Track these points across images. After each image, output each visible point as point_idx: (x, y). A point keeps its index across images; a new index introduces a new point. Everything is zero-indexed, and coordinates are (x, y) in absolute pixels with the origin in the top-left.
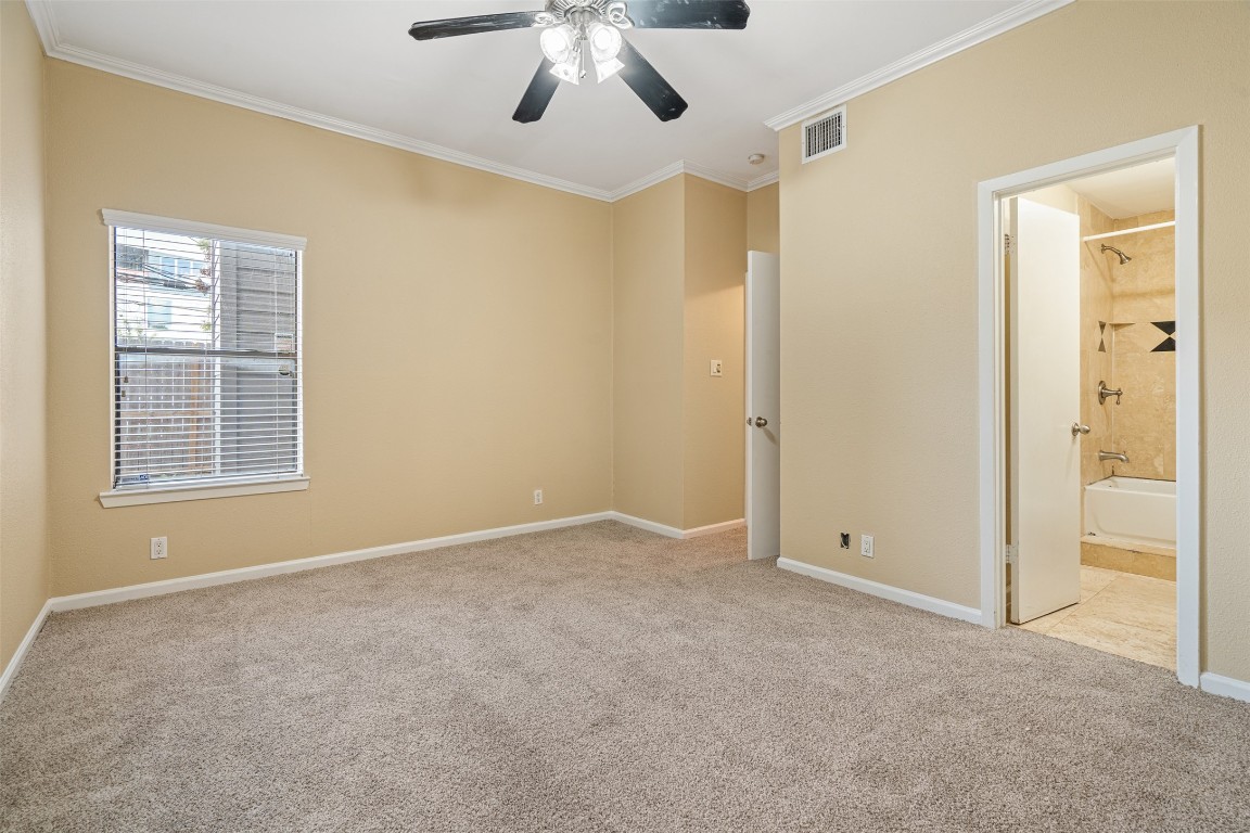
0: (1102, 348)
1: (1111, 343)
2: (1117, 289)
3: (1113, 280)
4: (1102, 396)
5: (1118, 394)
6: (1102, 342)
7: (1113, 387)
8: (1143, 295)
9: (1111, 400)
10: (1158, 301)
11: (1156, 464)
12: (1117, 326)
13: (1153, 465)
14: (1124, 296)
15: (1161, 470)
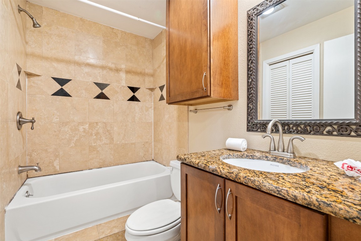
0: (19, 86)
1: (25, 85)
2: (29, 50)
3: (27, 43)
4: (20, 124)
5: (32, 121)
6: (19, 81)
7: (27, 116)
8: (46, 59)
9: (26, 127)
10: (55, 64)
11: (55, 165)
12: (29, 75)
13: (53, 165)
14: (33, 55)
15: (58, 168)
